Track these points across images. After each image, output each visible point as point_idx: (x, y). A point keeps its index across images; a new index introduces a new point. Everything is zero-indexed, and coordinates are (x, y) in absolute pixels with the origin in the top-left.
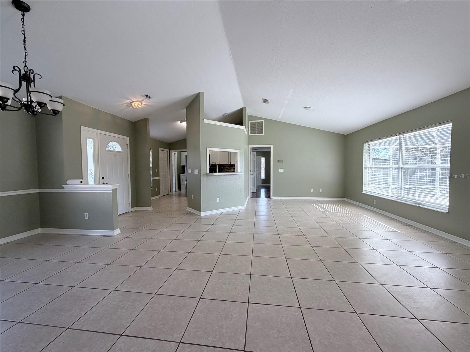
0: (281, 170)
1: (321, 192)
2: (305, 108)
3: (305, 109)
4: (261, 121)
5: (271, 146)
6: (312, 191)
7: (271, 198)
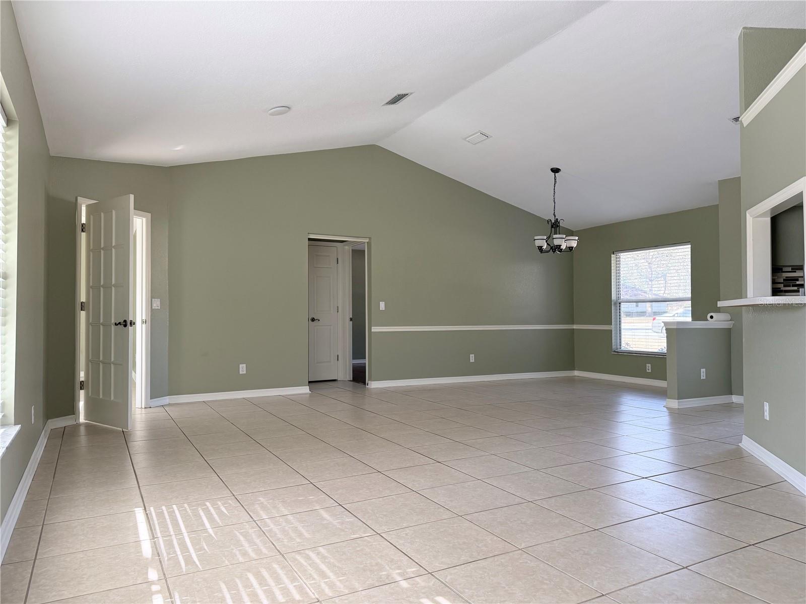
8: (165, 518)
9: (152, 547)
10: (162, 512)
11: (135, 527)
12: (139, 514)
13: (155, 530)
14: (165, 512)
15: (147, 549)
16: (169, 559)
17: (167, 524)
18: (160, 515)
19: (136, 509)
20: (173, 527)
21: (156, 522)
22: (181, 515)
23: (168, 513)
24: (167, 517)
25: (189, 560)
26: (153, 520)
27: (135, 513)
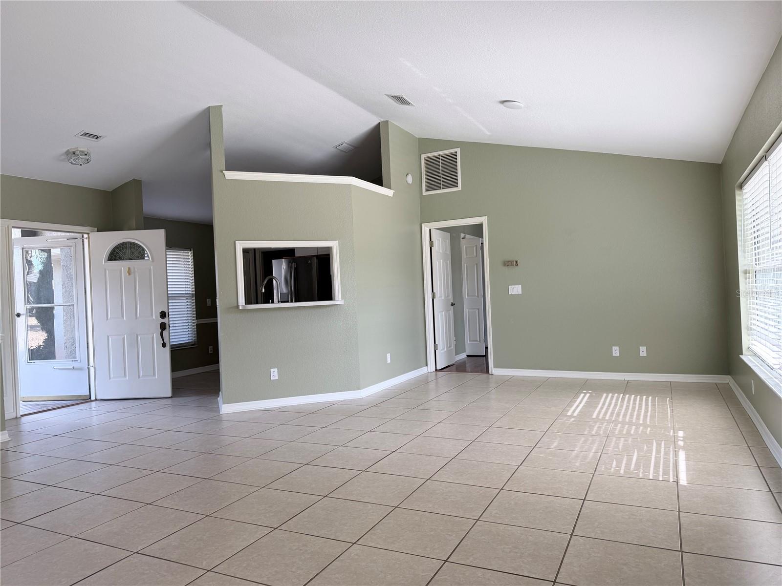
0: (515, 290)
1: (645, 355)
2: (503, 102)
3: (501, 106)
4: (454, 150)
5: (483, 220)
6: (616, 351)
7: (490, 372)
8: (663, 470)
9: (678, 455)
10: (664, 474)
11: (688, 469)
12: (683, 480)
13: (673, 464)
14: (661, 474)
15: (682, 455)
16: (670, 447)
17: (663, 465)
18: (666, 472)
19: (686, 484)
20: (660, 462)
21: (671, 468)
22: (649, 470)
23: (658, 474)
24: (661, 470)
25: (659, 445)
26: (673, 470)
27: (687, 481)
